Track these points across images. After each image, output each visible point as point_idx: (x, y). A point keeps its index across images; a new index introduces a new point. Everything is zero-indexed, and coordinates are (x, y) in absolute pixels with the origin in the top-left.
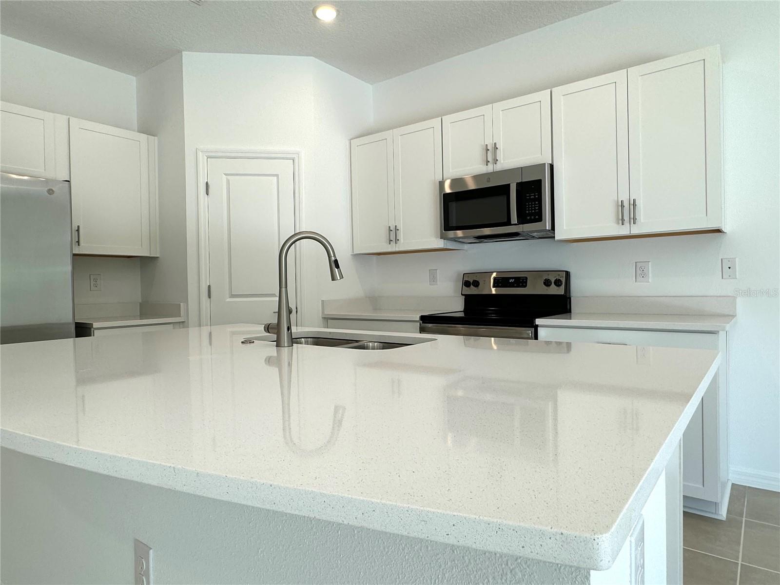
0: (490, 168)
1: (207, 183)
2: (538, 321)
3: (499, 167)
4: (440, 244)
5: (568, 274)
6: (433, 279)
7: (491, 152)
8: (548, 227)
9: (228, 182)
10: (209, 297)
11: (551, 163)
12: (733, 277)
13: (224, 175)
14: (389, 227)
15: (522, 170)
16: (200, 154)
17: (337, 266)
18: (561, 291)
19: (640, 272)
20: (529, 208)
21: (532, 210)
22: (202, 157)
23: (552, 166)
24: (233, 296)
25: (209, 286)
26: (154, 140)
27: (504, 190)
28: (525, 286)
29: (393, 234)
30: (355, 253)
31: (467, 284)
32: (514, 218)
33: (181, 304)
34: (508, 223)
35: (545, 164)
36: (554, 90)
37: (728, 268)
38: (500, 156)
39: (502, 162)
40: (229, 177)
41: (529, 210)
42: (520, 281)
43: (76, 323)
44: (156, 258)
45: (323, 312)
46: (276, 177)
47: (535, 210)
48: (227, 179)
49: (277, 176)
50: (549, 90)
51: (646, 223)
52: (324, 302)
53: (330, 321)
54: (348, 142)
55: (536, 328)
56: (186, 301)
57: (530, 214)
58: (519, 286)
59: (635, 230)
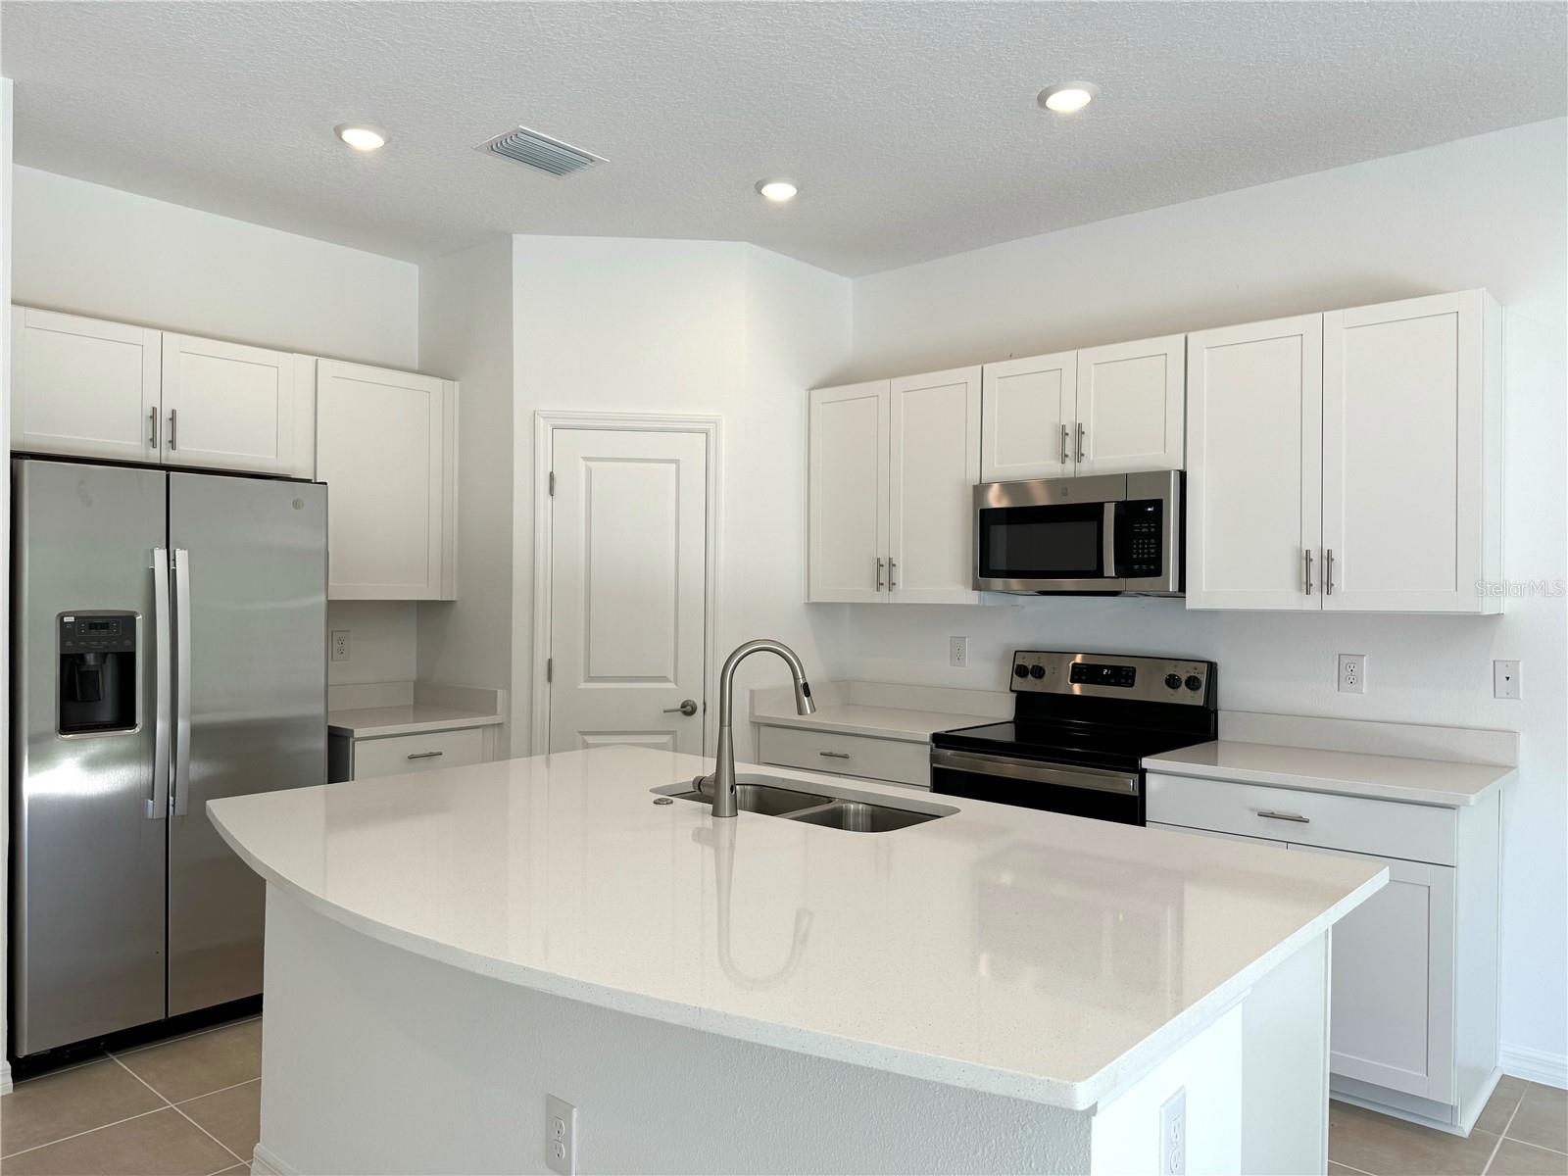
0: (1069, 469)
1: (551, 475)
2: (1146, 762)
3: (1086, 468)
4: (971, 597)
5: (1212, 668)
6: (957, 656)
7: (1071, 439)
8: (1173, 586)
9: (589, 472)
10: (550, 679)
11: (1181, 468)
12: (1513, 694)
13: (582, 460)
14: (878, 560)
15: (1126, 479)
16: (541, 422)
17: (807, 693)
18: (1197, 699)
19: (1347, 674)
20: (1138, 548)
21: (1143, 553)
22: (544, 427)
23: (1183, 475)
24: (590, 679)
25: (550, 661)
26: (455, 387)
27: (1094, 511)
28: (1132, 685)
29: (884, 573)
30: (812, 601)
31: (1021, 671)
32: (1110, 568)
33: (500, 692)
34: (1098, 573)
35: (1169, 472)
36: (1191, 336)
37: (1505, 678)
38: (1089, 446)
39: (1092, 458)
40: (590, 464)
41: (1138, 553)
42: (1122, 675)
43: (329, 727)
44: (451, 602)
45: (752, 713)
46: (674, 466)
47: (1149, 553)
48: (586, 466)
49: (676, 462)
50: (1182, 336)
51: (1351, 594)
52: (752, 692)
53: (762, 729)
54: (805, 394)
55: (1143, 773)
56: (508, 687)
57: (1140, 562)
58: (1118, 684)
59: (1331, 604)
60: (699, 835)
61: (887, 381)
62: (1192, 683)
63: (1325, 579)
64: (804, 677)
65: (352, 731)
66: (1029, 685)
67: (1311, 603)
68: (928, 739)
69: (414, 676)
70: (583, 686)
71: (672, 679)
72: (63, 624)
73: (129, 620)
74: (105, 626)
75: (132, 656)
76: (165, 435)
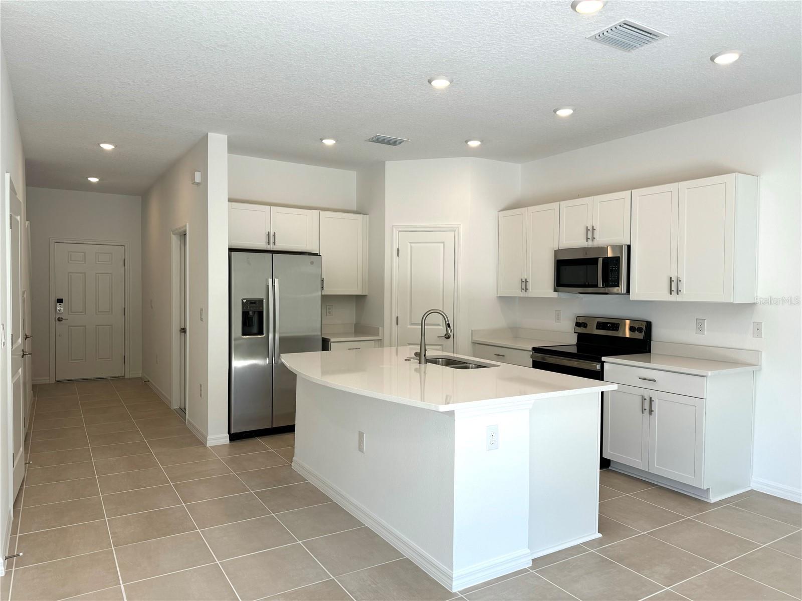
0: (590, 244)
1: (398, 250)
2: (604, 359)
3: (595, 244)
4: (555, 295)
5: (649, 325)
6: (558, 318)
7: (590, 232)
8: (624, 290)
9: (411, 247)
10: (397, 324)
11: (629, 244)
12: (760, 336)
13: (409, 243)
14: (522, 279)
15: (608, 248)
16: (394, 230)
17: (449, 326)
18: (641, 336)
19: (700, 327)
20: (611, 276)
21: (613, 278)
22: (395, 231)
23: (629, 247)
24: (412, 324)
25: (397, 317)
26: (368, 216)
27: (594, 261)
28: (617, 330)
29: (524, 285)
30: (500, 295)
31: (578, 324)
32: (600, 284)
33: (380, 328)
34: (596, 286)
35: (622, 246)
36: (633, 191)
37: (757, 330)
38: (597, 235)
39: (597, 240)
40: (412, 244)
41: (611, 278)
42: (615, 326)
43: (322, 338)
44: (365, 296)
45: (472, 339)
46: (443, 244)
47: (615, 278)
48: (410, 245)
49: (443, 243)
50: (630, 191)
51: (688, 294)
52: (472, 330)
53: (476, 345)
54: (497, 213)
55: (602, 363)
56: (383, 326)
57: (612, 281)
58: (613, 330)
59: (680, 298)
60: (416, 370)
61: (526, 208)
62: (640, 330)
63: (677, 289)
64: (448, 321)
65: (330, 339)
66: (581, 330)
67: (673, 298)
68: (531, 350)
69: (355, 322)
70: (409, 326)
71: (441, 325)
72: (243, 302)
73: (262, 301)
74: (255, 303)
75: (263, 312)
76: (272, 241)
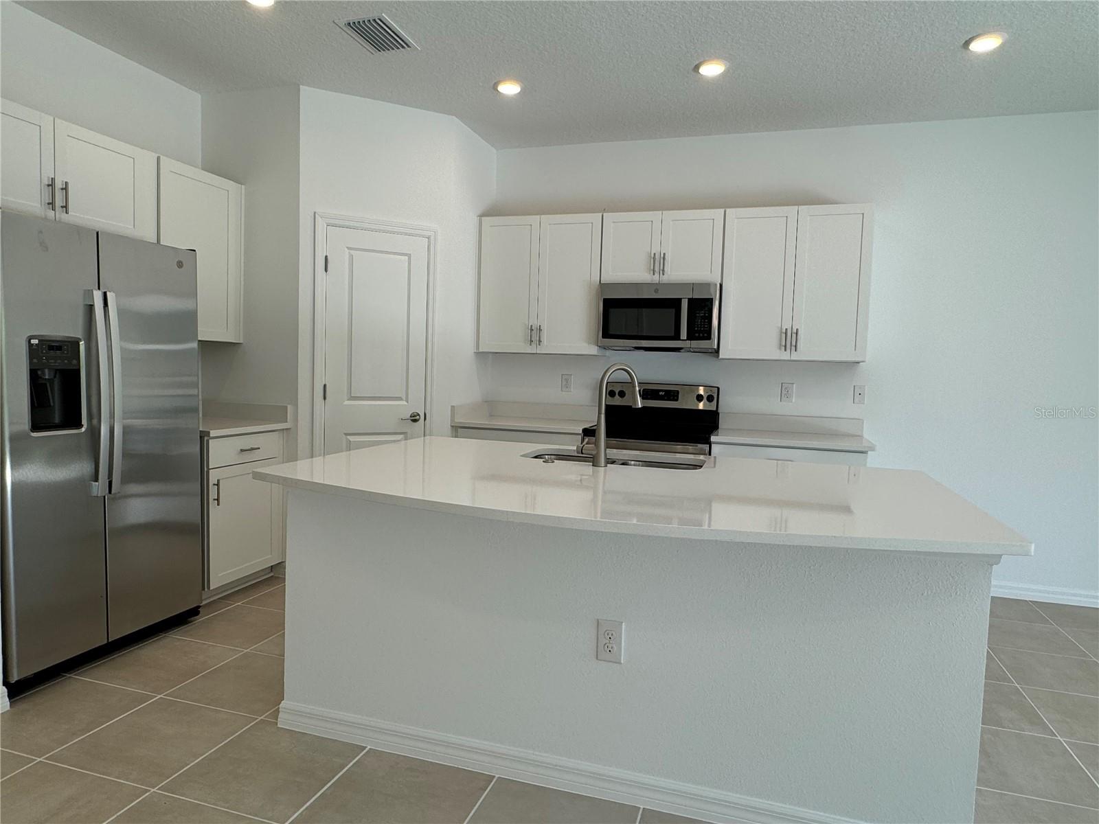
0: (657, 278)
1: (327, 258)
2: (714, 438)
3: (665, 279)
4: (593, 350)
5: (719, 390)
6: (566, 384)
7: (658, 262)
8: (716, 345)
9: (351, 257)
10: (325, 398)
11: (720, 283)
12: (861, 402)
13: (346, 249)
14: (532, 326)
15: (693, 286)
16: (319, 221)
18: (712, 407)
19: (785, 393)
20: (698, 325)
21: (701, 327)
22: (321, 224)
23: (721, 286)
24: (353, 398)
25: (325, 386)
26: (242, 190)
27: (676, 303)
28: (677, 400)
29: (535, 334)
30: (481, 350)
31: (611, 394)
32: (684, 335)
33: (289, 407)
34: (677, 337)
35: (713, 283)
36: (728, 210)
37: (858, 395)
38: (669, 266)
39: (669, 273)
40: (352, 252)
41: (698, 327)
42: (672, 395)
44: (238, 344)
45: (452, 420)
46: (407, 258)
47: (704, 327)
48: (349, 253)
49: (409, 256)
50: (723, 210)
51: (806, 351)
52: (453, 407)
53: (459, 430)
54: (476, 219)
55: (710, 444)
56: (296, 405)
57: (699, 332)
58: (669, 399)
59: (795, 356)
61: (538, 217)
62: (709, 399)
63: (794, 343)
65: (209, 432)
66: (617, 401)
67: (785, 356)
68: (581, 432)
70: (347, 403)
71: (404, 399)
72: (30, 345)
73: (75, 343)
74: (59, 348)
75: (77, 372)
76: (59, 202)
